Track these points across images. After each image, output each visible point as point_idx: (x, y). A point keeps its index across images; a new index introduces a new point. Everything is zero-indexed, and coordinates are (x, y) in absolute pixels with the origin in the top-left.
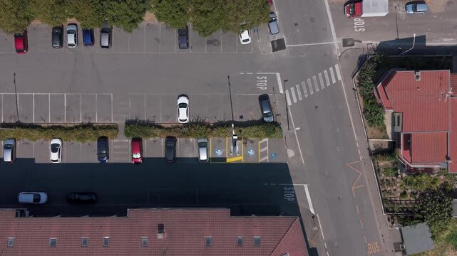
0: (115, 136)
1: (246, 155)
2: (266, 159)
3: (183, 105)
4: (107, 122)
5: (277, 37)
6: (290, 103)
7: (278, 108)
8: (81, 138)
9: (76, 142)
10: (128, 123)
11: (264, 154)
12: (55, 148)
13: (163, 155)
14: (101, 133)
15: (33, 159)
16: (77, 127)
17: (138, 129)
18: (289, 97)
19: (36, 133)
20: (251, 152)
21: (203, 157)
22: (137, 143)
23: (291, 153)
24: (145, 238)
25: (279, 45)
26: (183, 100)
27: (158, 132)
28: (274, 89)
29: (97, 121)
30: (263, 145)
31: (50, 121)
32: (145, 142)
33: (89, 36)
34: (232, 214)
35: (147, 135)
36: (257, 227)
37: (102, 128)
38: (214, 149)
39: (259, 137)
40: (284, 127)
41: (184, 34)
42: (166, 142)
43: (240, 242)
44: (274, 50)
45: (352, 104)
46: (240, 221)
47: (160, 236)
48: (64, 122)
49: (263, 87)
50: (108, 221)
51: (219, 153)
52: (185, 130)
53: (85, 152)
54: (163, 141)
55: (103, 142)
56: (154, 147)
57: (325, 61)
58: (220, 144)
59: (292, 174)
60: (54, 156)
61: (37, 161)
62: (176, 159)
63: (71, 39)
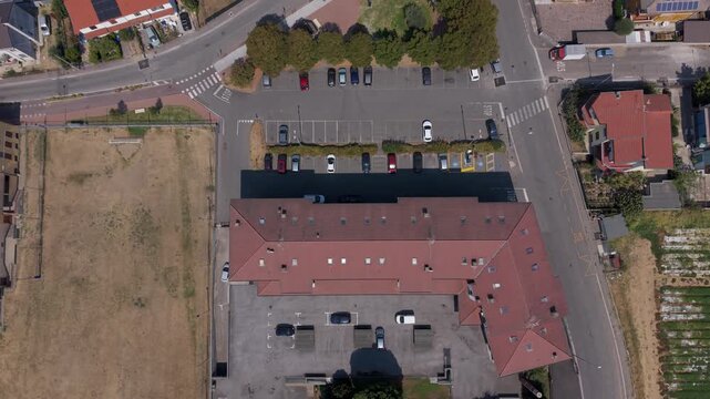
0: (375, 152)
1: (477, 166)
2: (492, 169)
3: (428, 127)
4: (368, 143)
5: (499, 76)
6: (510, 126)
7: (501, 129)
8: (351, 153)
9: (344, 157)
10: (385, 142)
11: (491, 165)
12: (331, 161)
13: (412, 167)
14: (366, 150)
15: (313, 171)
16: (347, 145)
17: (392, 148)
18: (509, 122)
19: (316, 150)
20: (481, 164)
21: (444, 167)
22: (392, 158)
23: (512, 164)
24: (413, 218)
25: (500, 82)
26: (427, 124)
27: (408, 148)
28: (498, 114)
29: (361, 141)
30: (490, 158)
31: (325, 142)
32: (398, 156)
33: (354, 76)
34: (480, 201)
35: (401, 151)
36: (499, 210)
37: (365, 146)
38: (452, 162)
39: (488, 151)
40: (507, 144)
41: (426, 72)
42: (414, 157)
43: (488, 221)
44: (497, 85)
45: (558, 127)
46: (487, 206)
47: (426, 216)
48: (336, 142)
49: (489, 114)
50: (383, 207)
51: (455, 165)
52: (430, 146)
53: (353, 166)
54: (411, 156)
55: (366, 157)
56: (405, 161)
57: (536, 93)
58: (456, 158)
59: (513, 181)
60: (331, 167)
61: (316, 172)
62: (422, 170)
63: (342, 79)
